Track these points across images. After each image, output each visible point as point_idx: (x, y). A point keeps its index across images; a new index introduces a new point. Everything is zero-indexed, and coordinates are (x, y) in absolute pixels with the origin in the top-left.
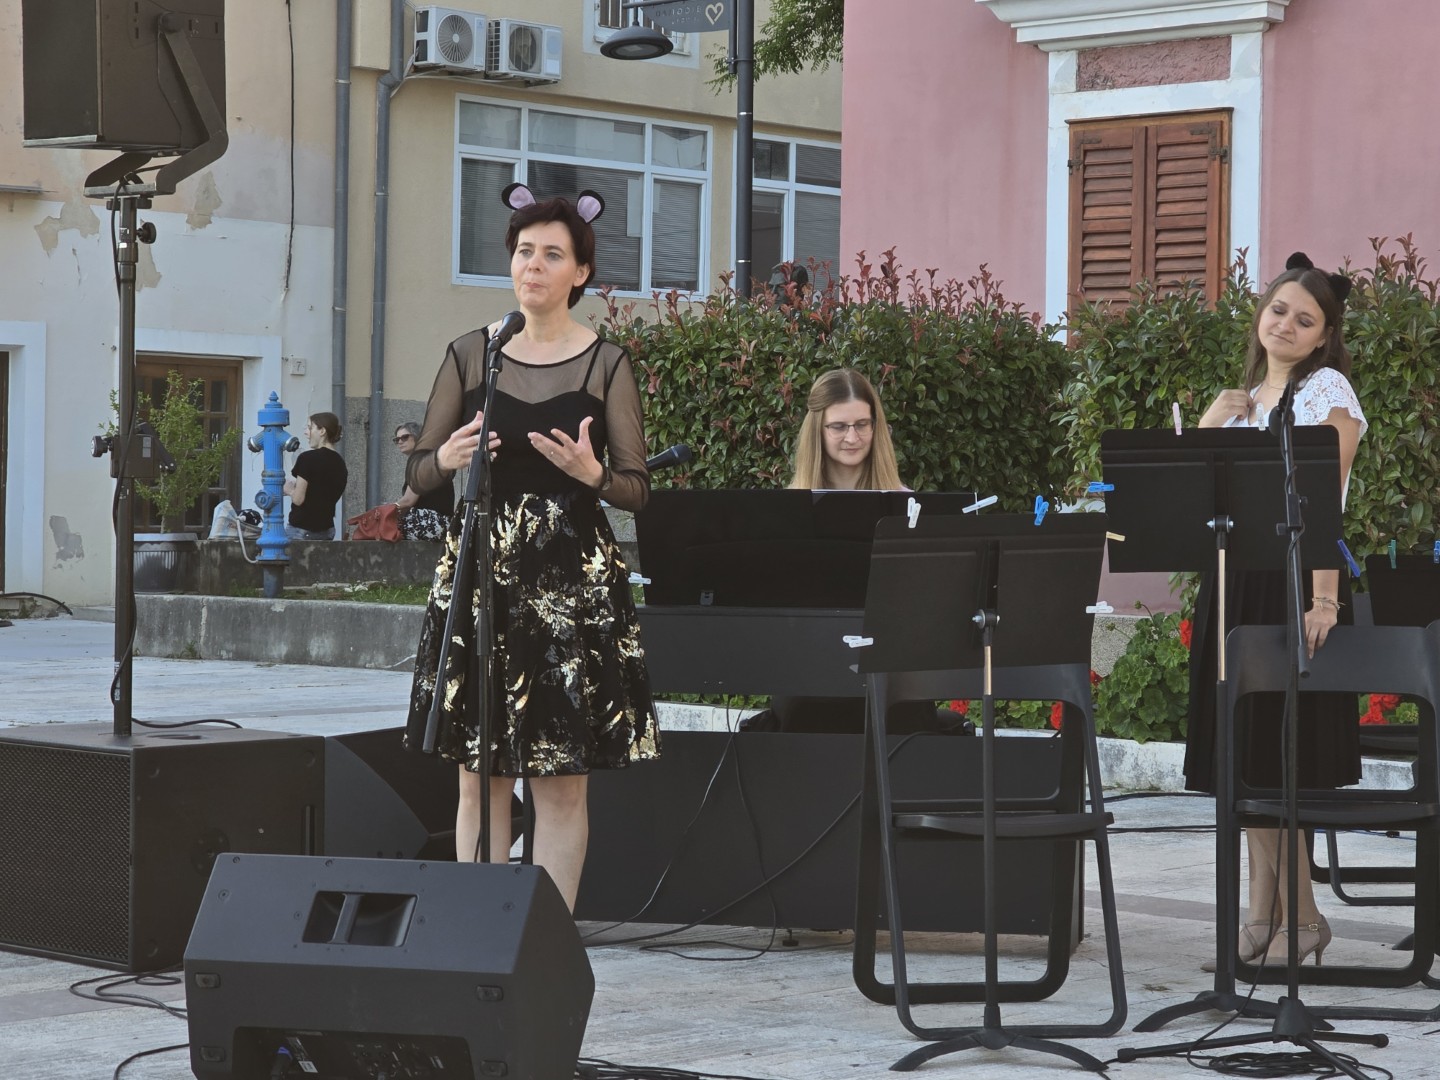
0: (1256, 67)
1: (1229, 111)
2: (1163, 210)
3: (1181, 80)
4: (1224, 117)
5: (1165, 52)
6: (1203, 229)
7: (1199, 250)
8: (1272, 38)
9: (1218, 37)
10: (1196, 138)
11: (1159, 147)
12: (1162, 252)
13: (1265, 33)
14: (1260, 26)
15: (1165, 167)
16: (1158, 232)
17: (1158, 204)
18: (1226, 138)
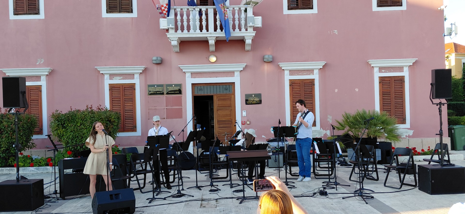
0: (45, 80)
1: (41, 85)
2: (31, 98)
3: (33, 81)
4: (41, 86)
5: (30, 77)
6: (38, 100)
7: (38, 103)
8: (47, 76)
9: (39, 76)
10: (37, 89)
11: (30, 90)
12: (31, 103)
13: (46, 76)
14: (46, 75)
15: (31, 92)
16: (31, 101)
17: (30, 97)
18: (41, 89)
